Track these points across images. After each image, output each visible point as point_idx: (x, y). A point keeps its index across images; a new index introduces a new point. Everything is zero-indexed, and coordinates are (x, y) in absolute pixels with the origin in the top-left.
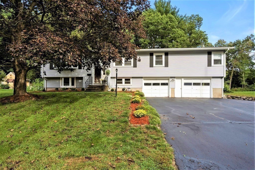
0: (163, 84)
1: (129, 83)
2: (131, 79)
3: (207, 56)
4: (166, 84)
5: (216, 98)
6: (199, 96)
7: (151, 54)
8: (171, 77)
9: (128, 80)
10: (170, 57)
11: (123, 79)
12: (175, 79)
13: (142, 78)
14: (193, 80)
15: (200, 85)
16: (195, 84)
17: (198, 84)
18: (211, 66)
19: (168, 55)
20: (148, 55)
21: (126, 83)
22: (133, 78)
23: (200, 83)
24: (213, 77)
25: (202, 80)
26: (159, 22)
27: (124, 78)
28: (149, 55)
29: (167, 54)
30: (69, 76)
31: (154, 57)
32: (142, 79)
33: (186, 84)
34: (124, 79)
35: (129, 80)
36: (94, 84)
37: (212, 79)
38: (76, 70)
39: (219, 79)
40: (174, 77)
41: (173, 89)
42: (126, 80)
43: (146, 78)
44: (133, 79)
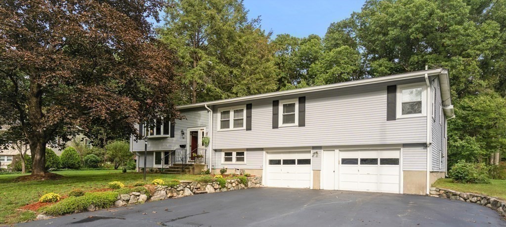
0: (301, 162)
1: (242, 159)
2: (245, 153)
3: (386, 95)
4: (307, 162)
5: (412, 195)
6: (372, 189)
7: (275, 103)
8: (314, 148)
9: (240, 155)
10: (309, 106)
11: (233, 153)
12: (322, 151)
13: (262, 149)
14: (359, 152)
15: (377, 164)
16: (364, 161)
17: (373, 161)
18: (395, 120)
19: (304, 102)
20: (270, 106)
21: (238, 159)
22: (248, 150)
23: (377, 159)
24: (405, 145)
25: (379, 151)
26: (408, 17)
27: (235, 151)
28: (272, 105)
29: (302, 99)
30: (160, 150)
31: (281, 108)
32: (262, 152)
33: (345, 161)
34: (235, 153)
35: (242, 154)
36: (189, 162)
37: (402, 149)
38: (168, 138)
39: (420, 150)
40: (320, 148)
41: (317, 172)
42: (238, 154)
43: (269, 150)
44: (248, 152)
